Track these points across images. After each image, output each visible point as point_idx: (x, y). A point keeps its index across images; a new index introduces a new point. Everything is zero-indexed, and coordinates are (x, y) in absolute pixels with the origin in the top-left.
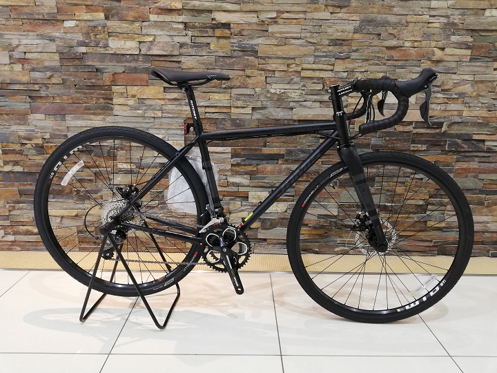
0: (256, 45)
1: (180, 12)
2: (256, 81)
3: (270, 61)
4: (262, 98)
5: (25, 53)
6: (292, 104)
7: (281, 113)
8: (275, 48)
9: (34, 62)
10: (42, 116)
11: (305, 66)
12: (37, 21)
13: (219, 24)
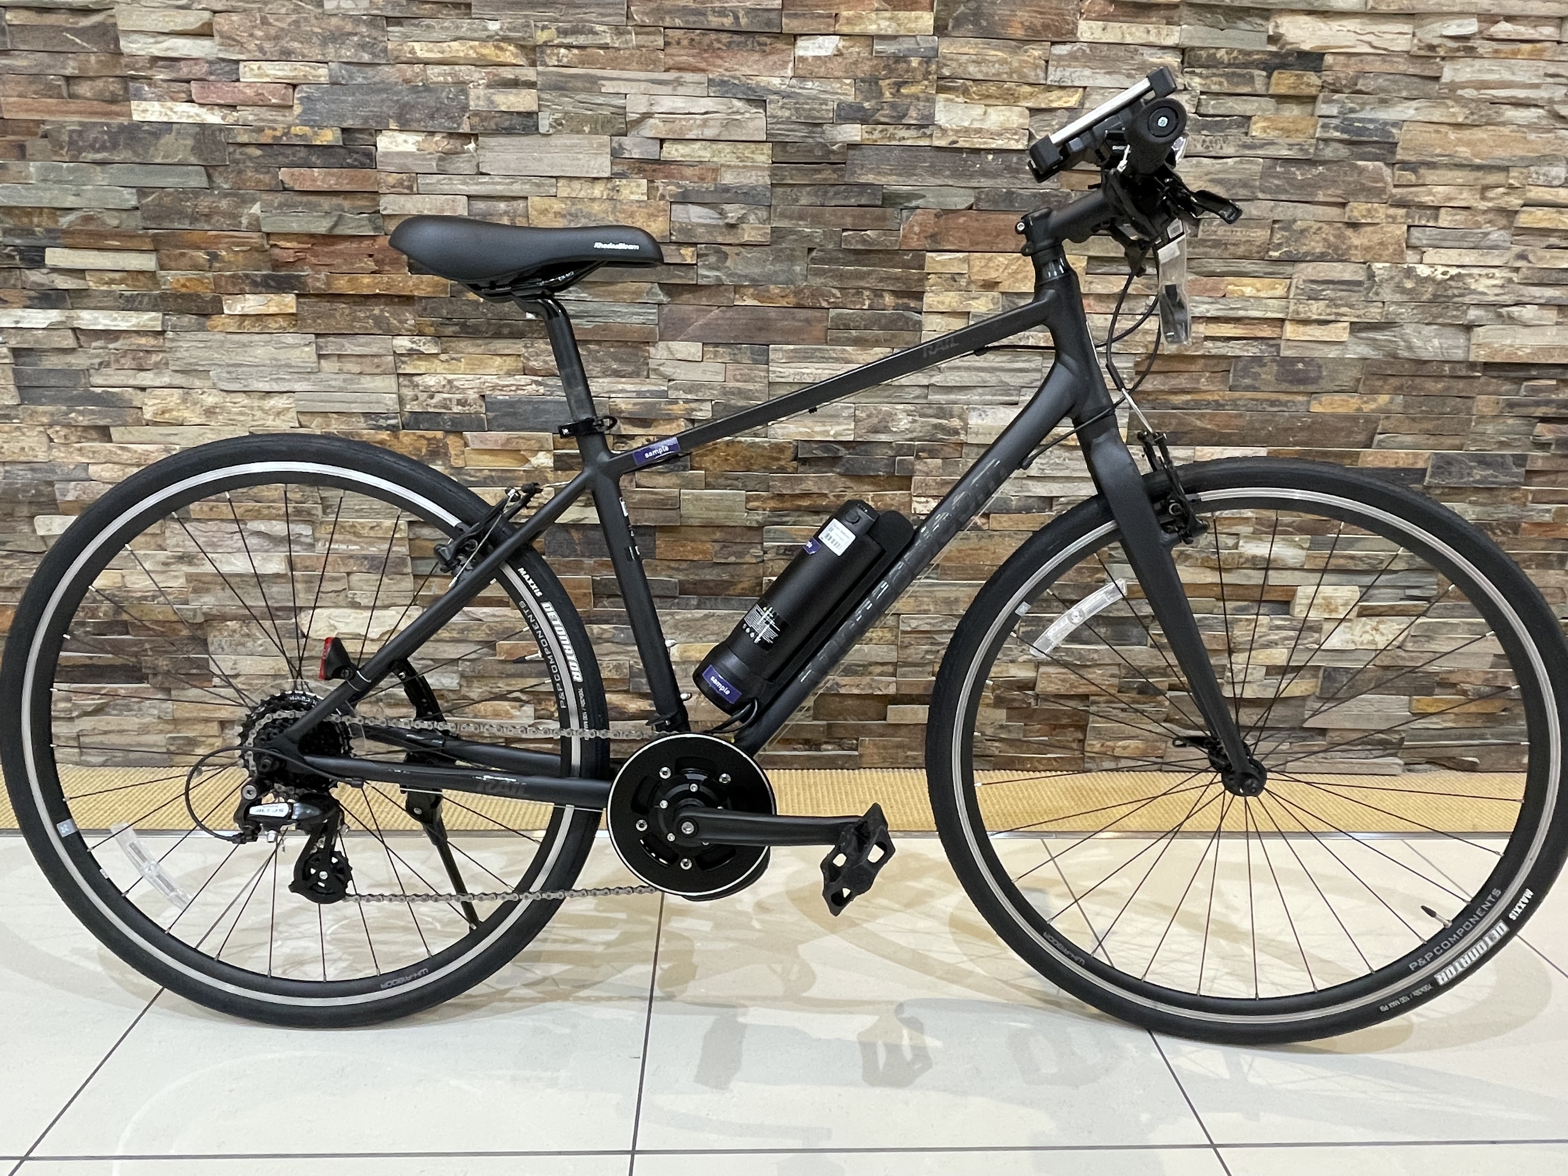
0: (1395, 124)
1: (1175, 14)
2: (1376, 238)
3: (1430, 176)
4: (1387, 294)
5: (662, 141)
6: (1473, 314)
7: (1436, 342)
8: (1452, 135)
9: (688, 172)
10: (694, 349)
11: (1536, 193)
12: (713, 36)
13: (1290, 53)
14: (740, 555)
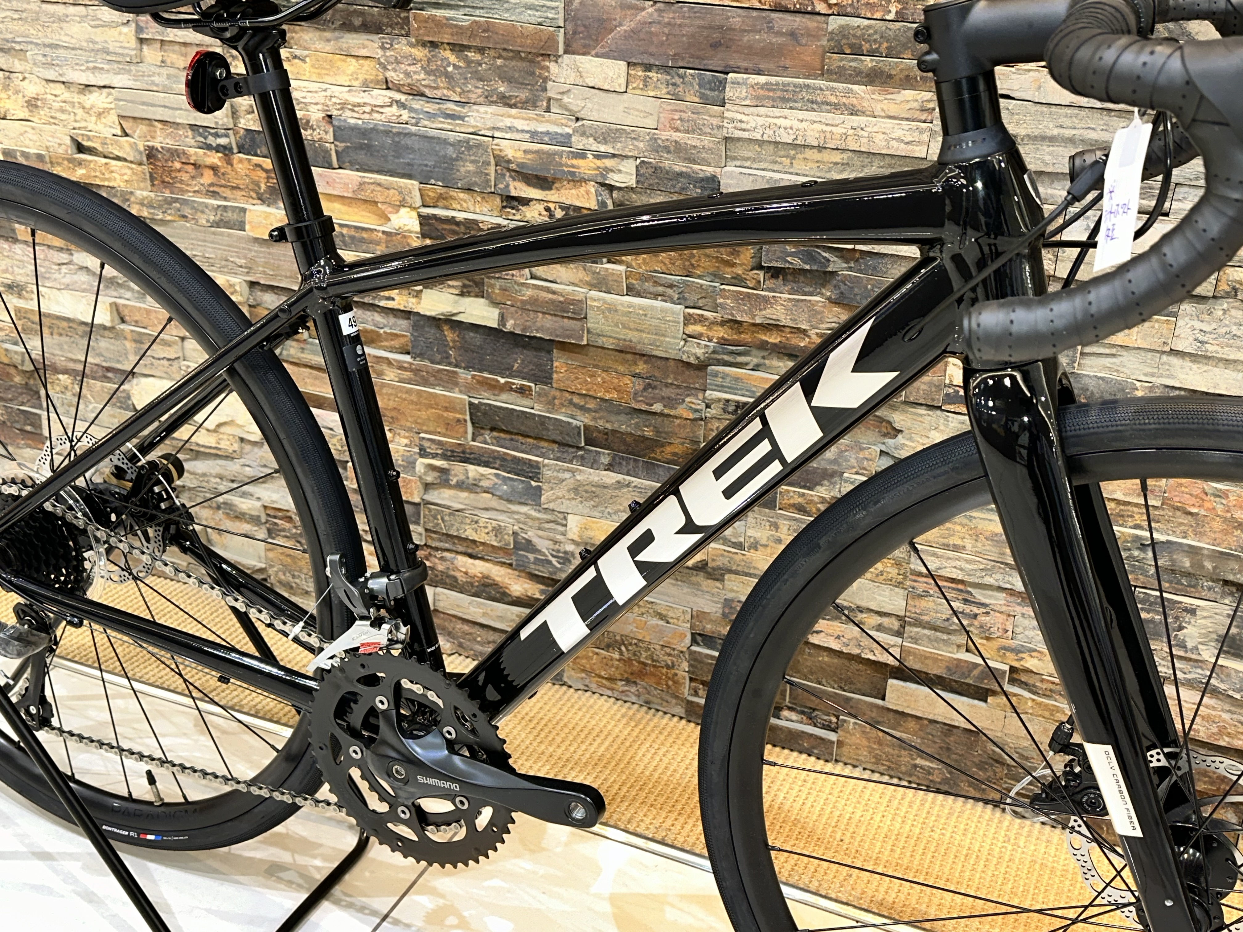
10: (614, 72)
14: (670, 402)
